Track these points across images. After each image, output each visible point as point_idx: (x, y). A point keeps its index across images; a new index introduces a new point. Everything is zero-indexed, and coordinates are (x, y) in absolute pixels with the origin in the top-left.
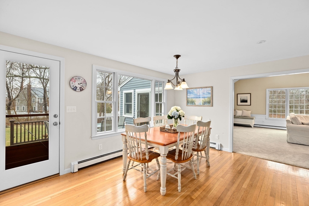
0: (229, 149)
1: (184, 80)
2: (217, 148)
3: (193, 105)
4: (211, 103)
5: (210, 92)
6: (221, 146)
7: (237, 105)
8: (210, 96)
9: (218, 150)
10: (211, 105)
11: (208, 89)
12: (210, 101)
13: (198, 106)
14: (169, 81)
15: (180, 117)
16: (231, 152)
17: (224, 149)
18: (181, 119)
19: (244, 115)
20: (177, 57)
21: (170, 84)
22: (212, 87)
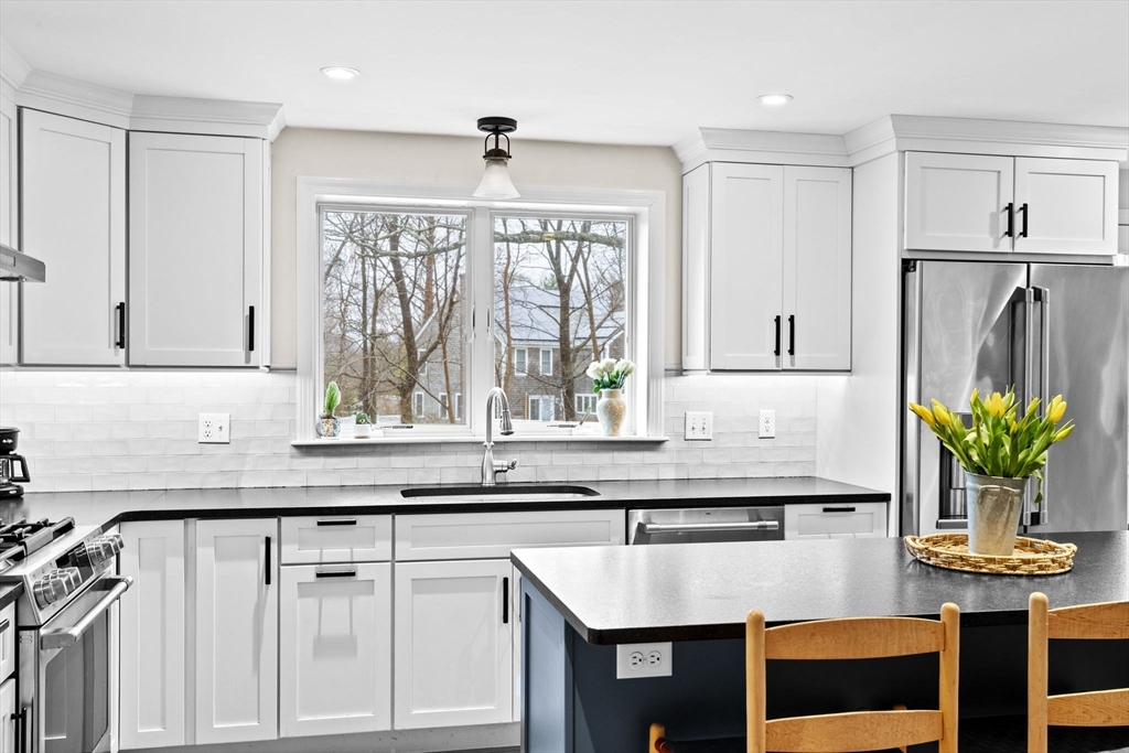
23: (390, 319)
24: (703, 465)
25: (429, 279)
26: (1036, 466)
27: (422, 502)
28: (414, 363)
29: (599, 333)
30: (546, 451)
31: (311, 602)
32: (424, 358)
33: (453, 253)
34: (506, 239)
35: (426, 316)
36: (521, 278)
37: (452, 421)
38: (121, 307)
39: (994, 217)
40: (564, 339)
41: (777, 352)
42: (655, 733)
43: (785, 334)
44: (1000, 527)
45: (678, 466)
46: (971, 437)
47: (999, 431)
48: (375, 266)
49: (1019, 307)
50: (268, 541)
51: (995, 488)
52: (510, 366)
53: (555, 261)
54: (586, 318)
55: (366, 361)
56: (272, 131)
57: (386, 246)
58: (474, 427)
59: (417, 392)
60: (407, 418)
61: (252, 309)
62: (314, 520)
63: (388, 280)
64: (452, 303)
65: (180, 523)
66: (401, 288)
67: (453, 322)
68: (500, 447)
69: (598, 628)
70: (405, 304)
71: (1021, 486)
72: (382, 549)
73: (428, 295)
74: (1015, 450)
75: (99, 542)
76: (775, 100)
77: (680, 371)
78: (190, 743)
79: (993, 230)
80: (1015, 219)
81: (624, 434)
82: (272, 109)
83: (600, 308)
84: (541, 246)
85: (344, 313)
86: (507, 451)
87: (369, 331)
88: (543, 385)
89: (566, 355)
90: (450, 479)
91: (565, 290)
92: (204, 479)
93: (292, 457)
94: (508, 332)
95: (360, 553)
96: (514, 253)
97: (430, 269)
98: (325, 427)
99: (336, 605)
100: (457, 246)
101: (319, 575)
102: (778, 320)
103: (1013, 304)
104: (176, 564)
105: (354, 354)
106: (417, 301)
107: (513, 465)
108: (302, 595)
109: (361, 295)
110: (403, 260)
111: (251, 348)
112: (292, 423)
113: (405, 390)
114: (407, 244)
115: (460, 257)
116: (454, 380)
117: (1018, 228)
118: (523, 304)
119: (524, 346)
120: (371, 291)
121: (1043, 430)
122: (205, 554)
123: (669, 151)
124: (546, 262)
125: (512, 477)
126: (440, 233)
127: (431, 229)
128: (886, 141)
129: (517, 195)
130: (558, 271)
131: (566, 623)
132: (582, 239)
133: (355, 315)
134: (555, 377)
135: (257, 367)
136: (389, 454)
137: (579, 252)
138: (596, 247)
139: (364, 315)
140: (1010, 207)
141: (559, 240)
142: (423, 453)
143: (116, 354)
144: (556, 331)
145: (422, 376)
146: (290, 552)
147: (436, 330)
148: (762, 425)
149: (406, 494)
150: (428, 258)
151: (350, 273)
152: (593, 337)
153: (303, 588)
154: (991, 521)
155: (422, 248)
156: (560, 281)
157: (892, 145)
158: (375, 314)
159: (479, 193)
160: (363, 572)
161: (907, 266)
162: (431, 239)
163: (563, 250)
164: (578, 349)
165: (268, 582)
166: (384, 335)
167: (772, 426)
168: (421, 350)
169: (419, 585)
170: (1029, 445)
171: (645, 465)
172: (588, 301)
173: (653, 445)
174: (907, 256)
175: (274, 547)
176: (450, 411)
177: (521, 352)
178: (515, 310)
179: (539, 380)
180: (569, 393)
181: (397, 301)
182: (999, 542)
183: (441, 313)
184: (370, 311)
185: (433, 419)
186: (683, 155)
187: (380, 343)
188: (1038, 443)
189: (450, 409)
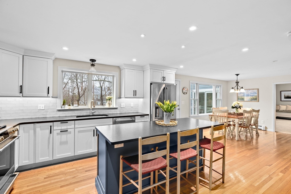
0: (272, 130)
1: (242, 88)
2: (263, 129)
3: (243, 101)
4: (257, 100)
5: (257, 92)
6: (266, 128)
7: (281, 101)
8: (256, 95)
9: (263, 130)
10: (258, 101)
11: (255, 90)
12: (257, 98)
13: (246, 101)
14: (232, 88)
15: (240, 107)
16: (274, 132)
17: (268, 130)
18: (240, 108)
19: (288, 109)
20: (237, 75)
21: (233, 89)
22: (258, 89)
23: (76, 91)
24: (124, 111)
25: (82, 86)
26: (173, 111)
27: (80, 118)
28: (80, 97)
29: (106, 93)
30: (100, 110)
31: (59, 136)
32: (81, 97)
33: (86, 82)
34: (93, 81)
35: (82, 91)
36: (95, 86)
37: (85, 105)
38: (21, 86)
39: (161, 78)
40: (101, 94)
41: (134, 95)
42: (121, 157)
43: (135, 93)
44: (168, 119)
45: (120, 111)
46: (165, 107)
47: (169, 106)
48: (74, 84)
49: (164, 90)
50: (51, 126)
51: (168, 114)
52: (94, 98)
53: (100, 84)
54: (104, 91)
55: (72, 97)
56: (53, 58)
57: (75, 81)
58: (89, 106)
59: (80, 101)
60: (79, 105)
61: (49, 87)
62: (60, 122)
63: (76, 86)
64: (85, 89)
65: (33, 124)
66: (78, 87)
67: (85, 92)
68: (93, 109)
69: (112, 142)
70: (78, 89)
71: (171, 113)
72: (73, 126)
73: (82, 88)
74: (171, 108)
75: (12, 130)
76: (134, 60)
77: (120, 98)
78: (35, 163)
79: (161, 80)
80: (164, 79)
81: (111, 107)
82: (53, 54)
83: (106, 90)
84: (98, 82)
85: (69, 90)
86: (94, 110)
87: (73, 93)
88: (99, 100)
89: (102, 96)
90: (85, 114)
91: (102, 88)
92: (40, 116)
93: (57, 112)
94: (93, 93)
95: (68, 127)
96: (94, 82)
97: (82, 84)
98: (63, 106)
99: (64, 136)
100: (86, 81)
101: (61, 131)
102: (134, 91)
103: (164, 89)
104: (32, 132)
105: (70, 96)
106: (80, 88)
107: (95, 112)
108: (57, 135)
109: (71, 88)
110: (78, 83)
111: (48, 94)
112: (57, 106)
113: (78, 101)
114: (79, 81)
115: (86, 83)
116: (86, 99)
117: (164, 80)
118: (96, 89)
119: (96, 95)
120: (73, 87)
121: (174, 106)
122: (38, 130)
123: (119, 67)
124: (99, 84)
125: (95, 114)
126: (84, 79)
127: (82, 79)
128: (148, 67)
129: (96, 71)
130: (101, 85)
131: (106, 140)
132: (104, 81)
133: (70, 90)
134: (100, 99)
135: (50, 97)
136: (74, 111)
137: (104, 83)
138: (106, 82)
139: (72, 90)
140: (163, 77)
141: (101, 81)
142: (80, 110)
143: (20, 94)
144: (100, 93)
145: (81, 99)
146: (55, 128)
147: (83, 93)
148: (131, 105)
149: (77, 117)
150: (82, 83)
151: (70, 84)
152: (105, 94)
153: (58, 134)
154: (167, 118)
155: (81, 81)
156: (101, 86)
157: (149, 68)
158: (74, 90)
159: (90, 71)
160: (69, 130)
161: (151, 84)
162: (82, 80)
163: (101, 82)
164: (103, 95)
165: (51, 133)
166: (75, 93)
167: (133, 105)
168: (81, 95)
169: (79, 132)
170: (172, 107)
171: (115, 111)
172: (105, 89)
173: (116, 108)
174: (151, 83)
175: (52, 127)
176: (85, 104)
177: (95, 96)
178: (94, 90)
179: (98, 99)
180: (102, 101)
181: (77, 89)
182: (168, 121)
183: (84, 90)
184: (73, 90)
185: (82, 105)
186: (121, 68)
187: (74, 94)
188: (173, 108)
189: (85, 103)
